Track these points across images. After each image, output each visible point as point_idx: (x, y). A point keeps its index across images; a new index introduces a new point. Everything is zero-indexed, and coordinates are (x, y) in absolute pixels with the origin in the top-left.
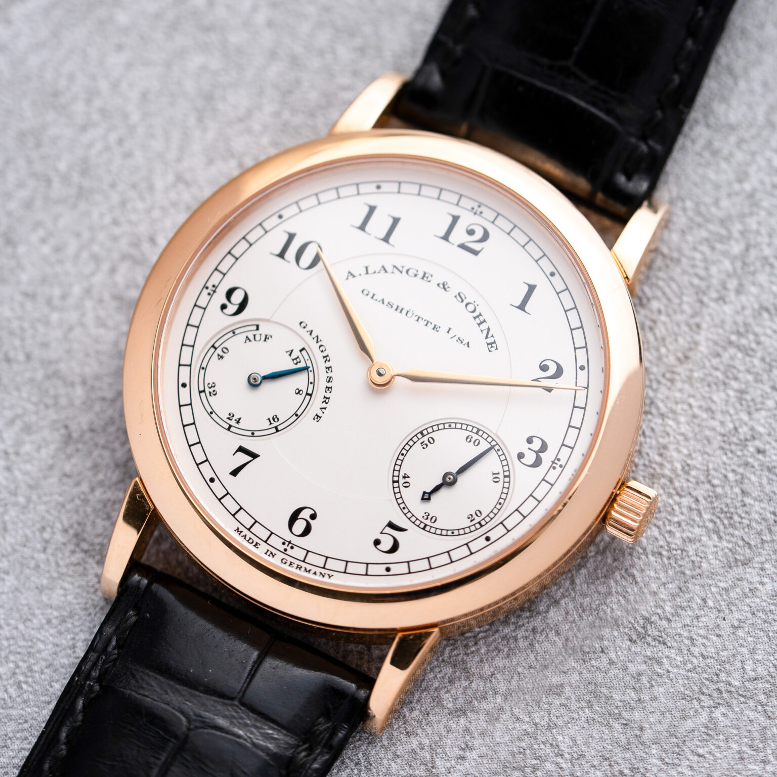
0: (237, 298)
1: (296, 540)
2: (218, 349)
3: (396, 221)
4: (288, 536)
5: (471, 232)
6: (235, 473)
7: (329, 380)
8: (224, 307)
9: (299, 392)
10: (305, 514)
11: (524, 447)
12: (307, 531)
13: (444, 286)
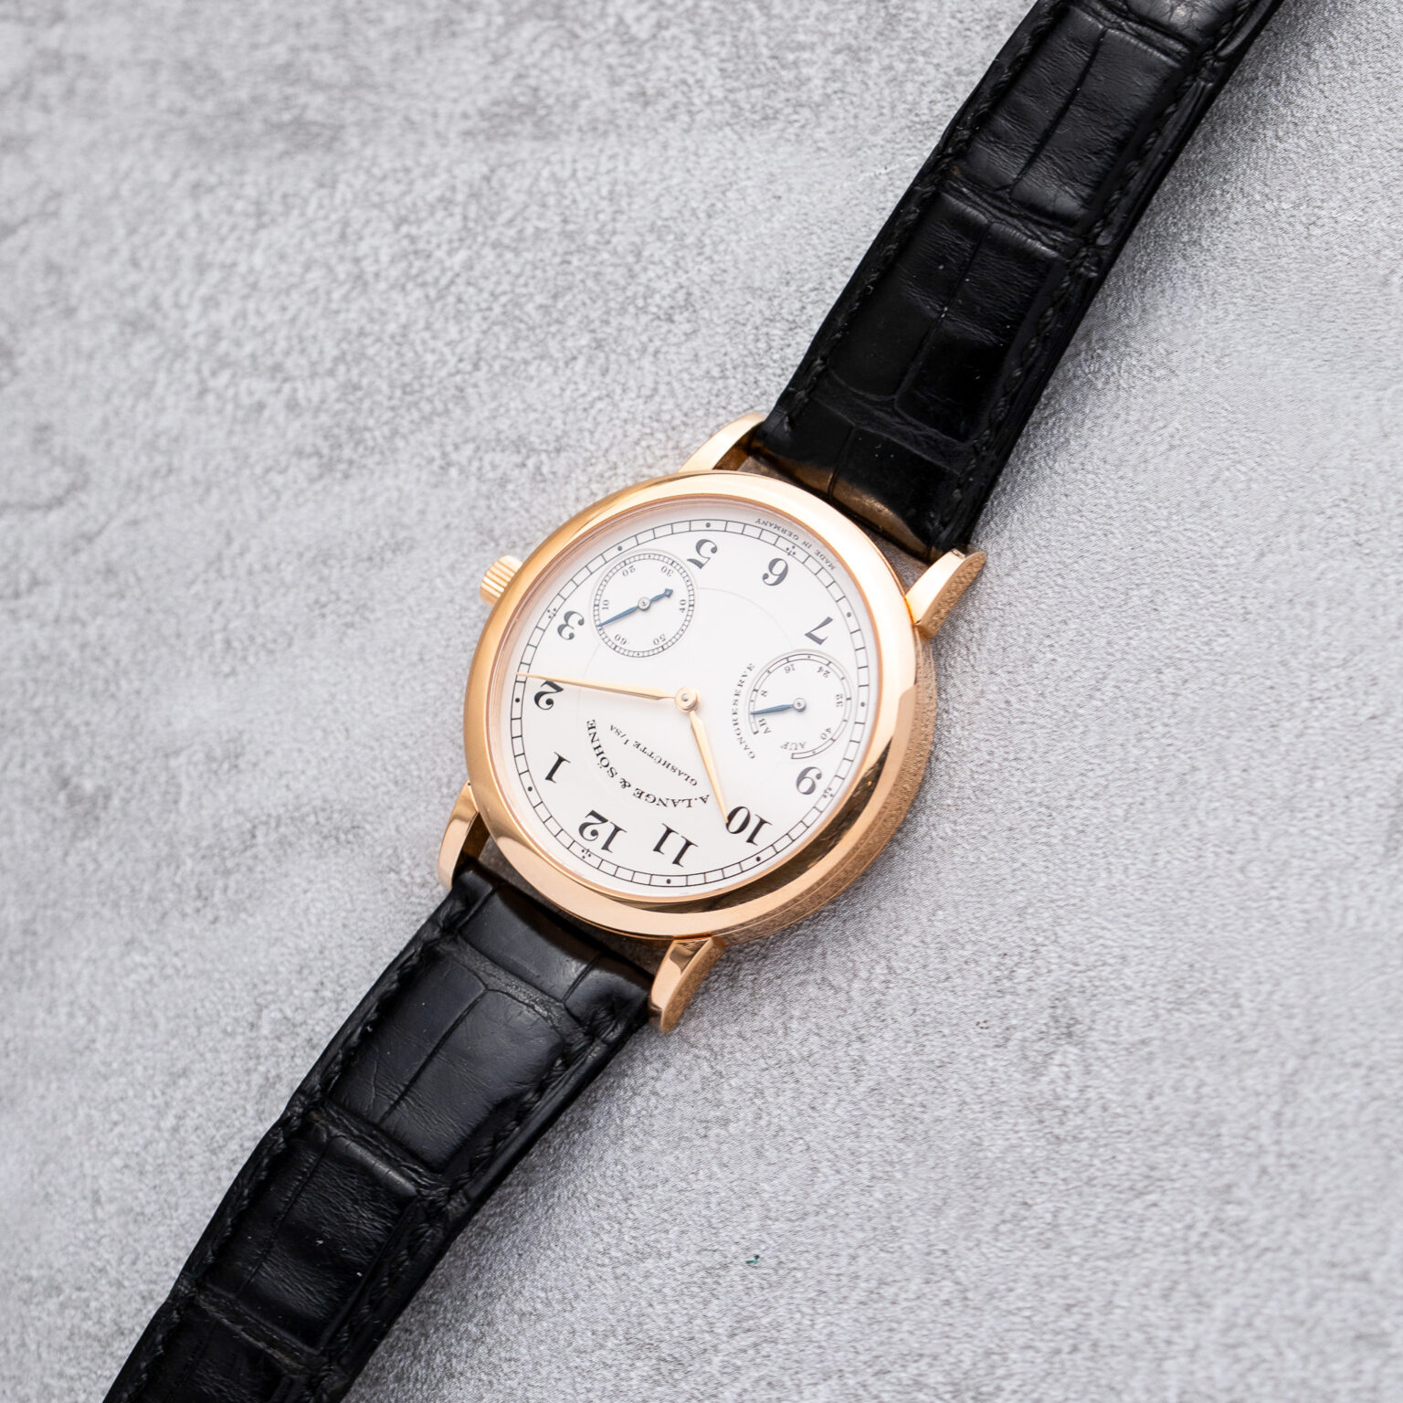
0: (806, 785)
1: (783, 556)
2: (829, 737)
3: (657, 849)
4: (789, 560)
5: (594, 833)
6: (828, 620)
7: (736, 703)
8: (819, 776)
9: (764, 693)
10: (772, 579)
12: (773, 563)
13: (625, 784)
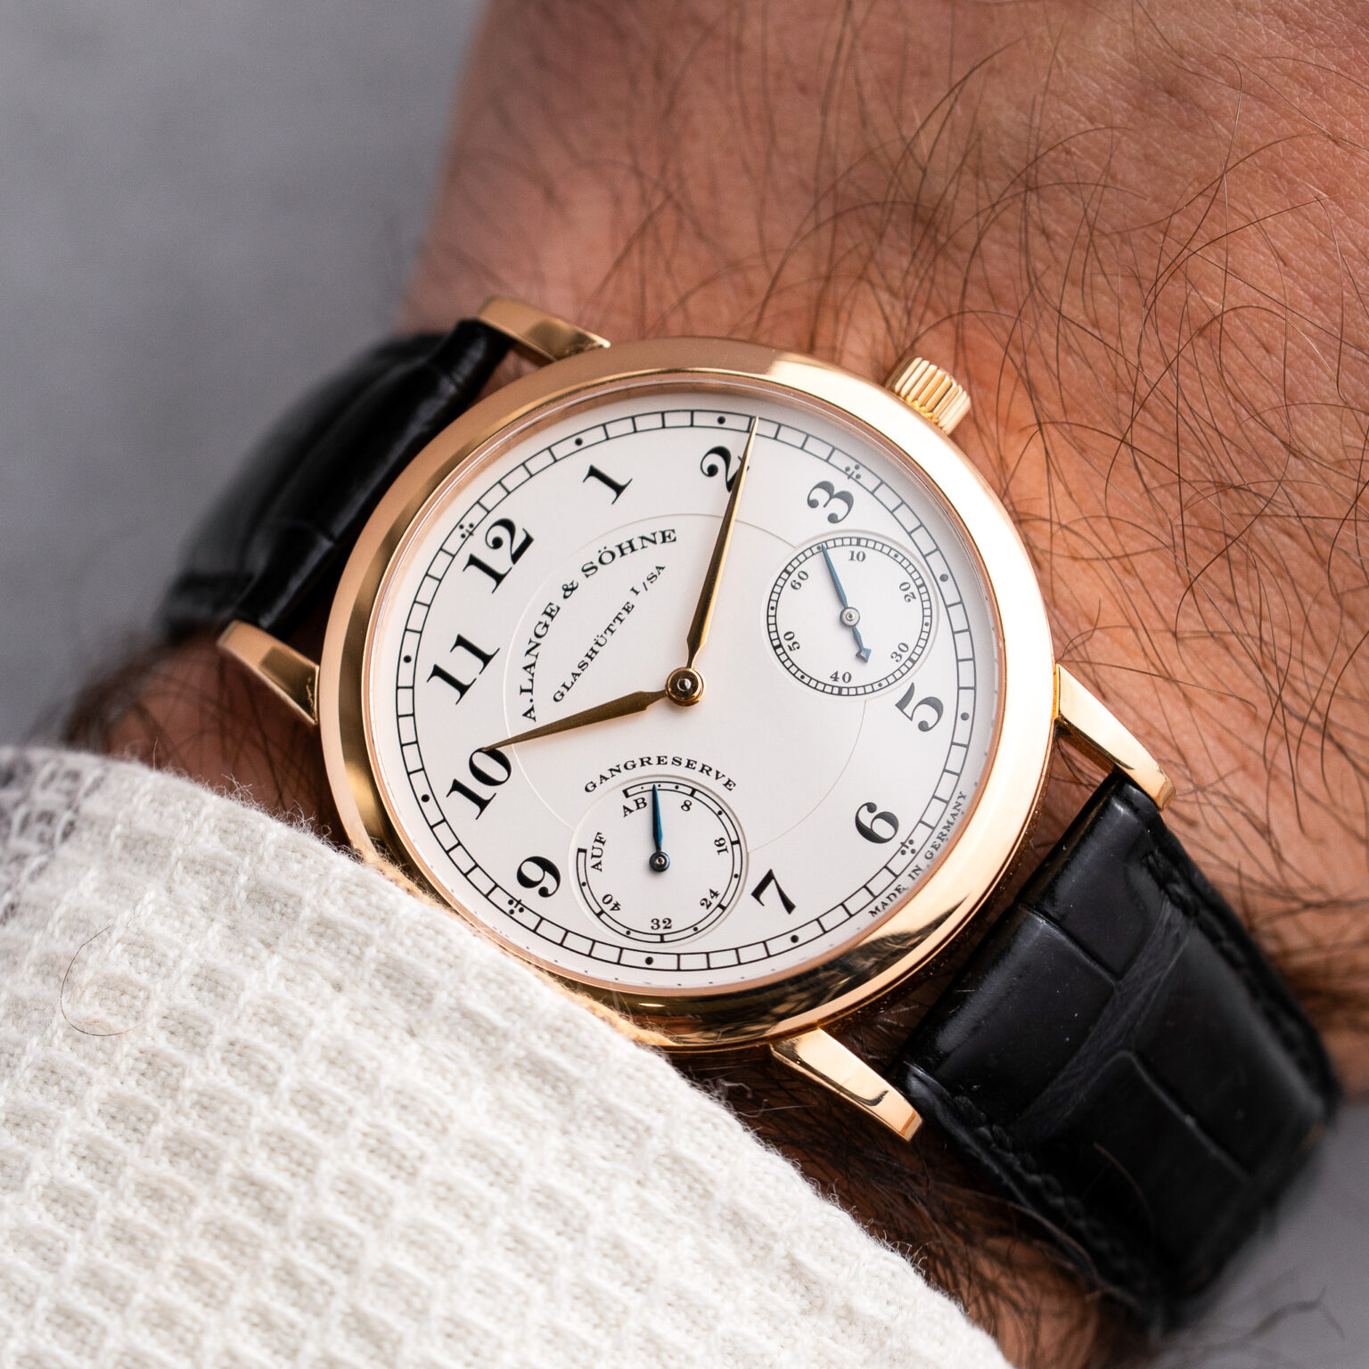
0: (533, 872)
1: (902, 835)
2: (605, 908)
3: (461, 642)
4: (894, 845)
5: (497, 543)
6: (789, 907)
7: (677, 761)
8: (544, 892)
9: (687, 806)
10: (866, 818)
11: (822, 513)
12: (890, 818)
13: (569, 590)
